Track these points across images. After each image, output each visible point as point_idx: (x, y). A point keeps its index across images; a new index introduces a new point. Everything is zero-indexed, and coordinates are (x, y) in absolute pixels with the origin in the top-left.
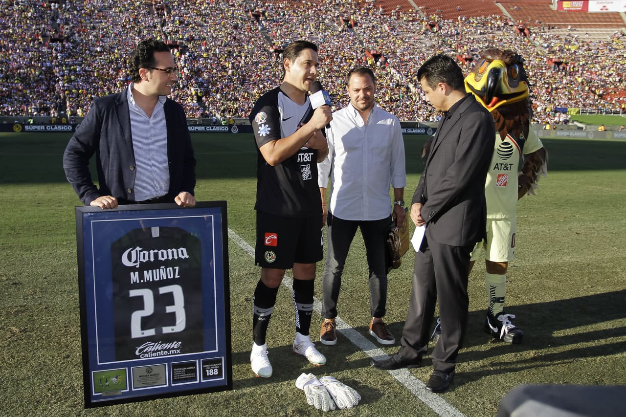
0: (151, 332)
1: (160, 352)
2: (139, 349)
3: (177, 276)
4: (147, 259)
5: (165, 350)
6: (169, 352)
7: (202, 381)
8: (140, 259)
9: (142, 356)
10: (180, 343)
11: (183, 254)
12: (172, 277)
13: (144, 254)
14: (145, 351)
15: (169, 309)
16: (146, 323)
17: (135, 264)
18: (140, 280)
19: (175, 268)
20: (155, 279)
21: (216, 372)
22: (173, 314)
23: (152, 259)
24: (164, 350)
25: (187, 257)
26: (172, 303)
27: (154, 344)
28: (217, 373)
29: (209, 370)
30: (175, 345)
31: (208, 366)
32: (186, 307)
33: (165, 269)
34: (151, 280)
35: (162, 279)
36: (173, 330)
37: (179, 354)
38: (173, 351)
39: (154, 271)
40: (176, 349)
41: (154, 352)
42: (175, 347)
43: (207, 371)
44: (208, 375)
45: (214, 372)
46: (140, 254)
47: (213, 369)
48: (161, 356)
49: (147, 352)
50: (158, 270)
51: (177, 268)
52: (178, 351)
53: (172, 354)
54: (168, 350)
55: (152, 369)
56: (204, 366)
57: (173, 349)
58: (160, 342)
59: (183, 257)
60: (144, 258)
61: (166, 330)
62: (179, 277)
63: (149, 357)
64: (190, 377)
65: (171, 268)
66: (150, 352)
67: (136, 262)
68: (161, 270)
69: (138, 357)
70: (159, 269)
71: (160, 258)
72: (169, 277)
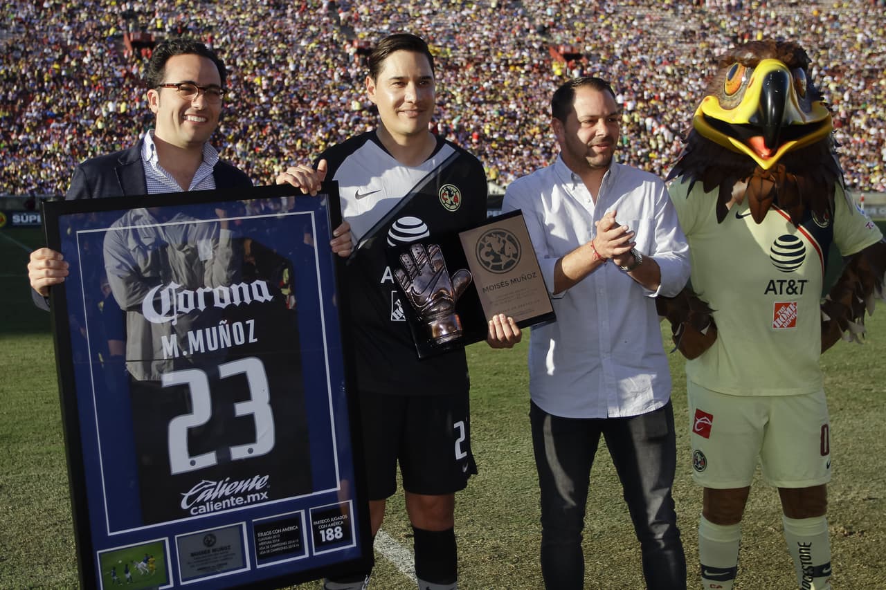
0: (208, 460)
1: (227, 501)
2: (187, 495)
3: (252, 340)
4: (191, 306)
5: (239, 494)
6: (245, 499)
7: (315, 554)
8: (177, 308)
9: (195, 511)
10: (267, 477)
11: (260, 294)
12: (243, 341)
13: (186, 297)
14: (199, 499)
15: (241, 409)
16: (198, 441)
17: (169, 318)
18: (180, 352)
19: (247, 322)
20: (211, 349)
21: (339, 534)
22: (250, 419)
23: (202, 307)
24: (236, 496)
25: (270, 298)
26: (246, 396)
27: (214, 483)
28: (341, 535)
29: (325, 529)
30: (257, 483)
31: (322, 521)
32: (273, 403)
33: (227, 326)
34: (203, 351)
35: (223, 347)
36: (250, 451)
37: (265, 500)
38: (253, 496)
39: (208, 330)
40: (259, 491)
41: (216, 500)
42: (258, 487)
43: (322, 532)
44: (324, 540)
45: (334, 533)
46: (177, 297)
47: (333, 528)
48: (232, 507)
49: (203, 503)
50: (214, 329)
51: (251, 322)
52: (264, 495)
53: (252, 503)
54: (244, 494)
55: (215, 538)
56: (316, 523)
57: (254, 491)
58: (228, 479)
59: (262, 300)
60: (186, 305)
61: (239, 453)
62: (256, 340)
63: (207, 513)
64: (290, 547)
65: (240, 324)
66: (209, 500)
67: (170, 313)
68: (221, 328)
69: (187, 513)
70: (217, 325)
71: (217, 304)
72: (237, 343)
